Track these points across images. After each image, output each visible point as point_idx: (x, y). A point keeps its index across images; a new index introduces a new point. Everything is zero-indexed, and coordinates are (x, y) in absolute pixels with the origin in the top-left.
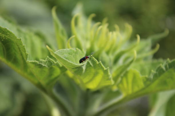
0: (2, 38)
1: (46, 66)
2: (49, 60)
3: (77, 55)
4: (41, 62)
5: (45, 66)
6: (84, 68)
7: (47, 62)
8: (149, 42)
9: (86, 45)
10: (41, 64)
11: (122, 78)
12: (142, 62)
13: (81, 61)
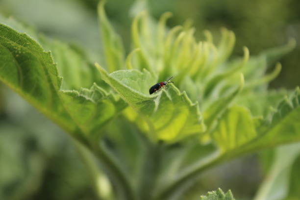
0: (16, 52)
1: (91, 99)
2: (96, 89)
3: (143, 80)
4: (84, 93)
5: (89, 101)
6: (157, 102)
7: (94, 93)
8: (262, 60)
9: (157, 67)
10: (84, 96)
11: (219, 120)
12: (251, 95)
13: (152, 91)
